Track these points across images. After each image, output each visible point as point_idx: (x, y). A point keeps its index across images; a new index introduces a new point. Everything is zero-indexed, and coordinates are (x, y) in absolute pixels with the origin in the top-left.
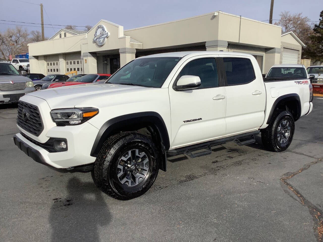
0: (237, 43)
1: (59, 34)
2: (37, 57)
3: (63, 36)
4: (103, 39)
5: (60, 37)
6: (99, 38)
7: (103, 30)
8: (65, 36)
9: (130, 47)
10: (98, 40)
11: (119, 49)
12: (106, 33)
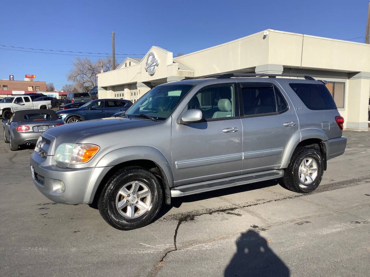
0: (299, 67)
1: (125, 64)
2: (106, 88)
3: (128, 65)
4: (153, 67)
5: (126, 66)
6: (150, 66)
7: (154, 57)
8: (130, 65)
9: (178, 75)
10: (149, 68)
11: (167, 78)
12: (156, 60)
